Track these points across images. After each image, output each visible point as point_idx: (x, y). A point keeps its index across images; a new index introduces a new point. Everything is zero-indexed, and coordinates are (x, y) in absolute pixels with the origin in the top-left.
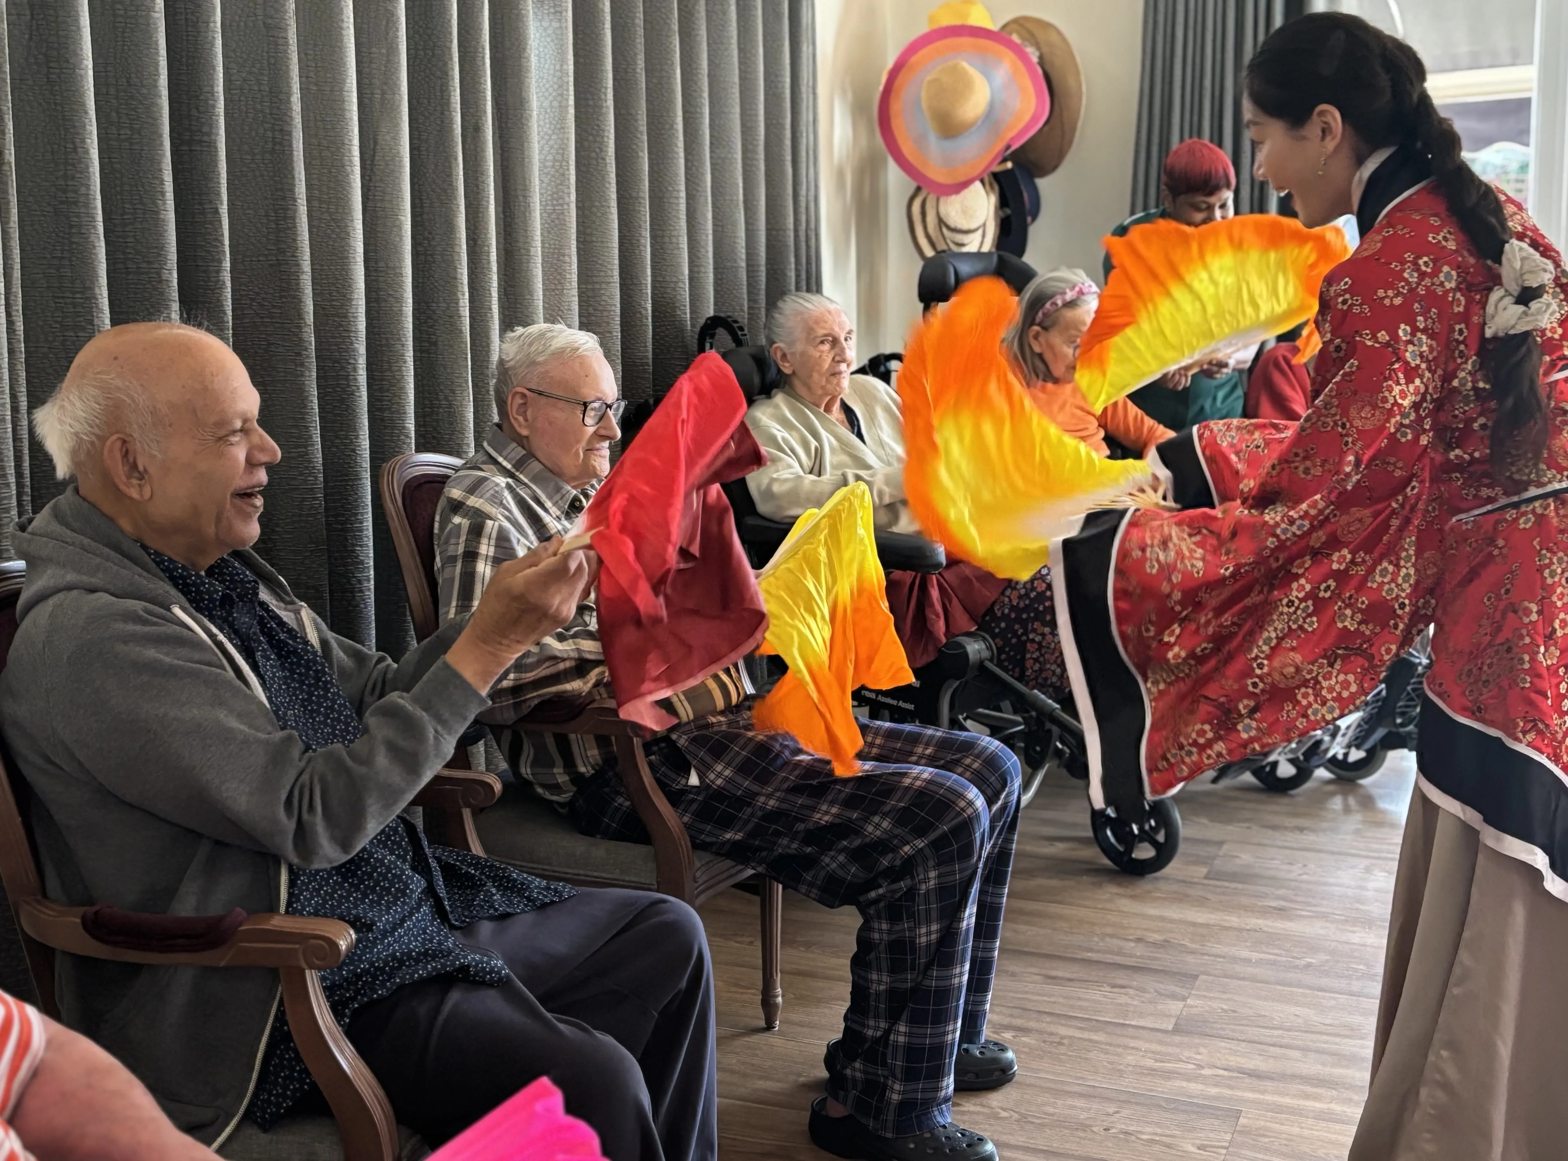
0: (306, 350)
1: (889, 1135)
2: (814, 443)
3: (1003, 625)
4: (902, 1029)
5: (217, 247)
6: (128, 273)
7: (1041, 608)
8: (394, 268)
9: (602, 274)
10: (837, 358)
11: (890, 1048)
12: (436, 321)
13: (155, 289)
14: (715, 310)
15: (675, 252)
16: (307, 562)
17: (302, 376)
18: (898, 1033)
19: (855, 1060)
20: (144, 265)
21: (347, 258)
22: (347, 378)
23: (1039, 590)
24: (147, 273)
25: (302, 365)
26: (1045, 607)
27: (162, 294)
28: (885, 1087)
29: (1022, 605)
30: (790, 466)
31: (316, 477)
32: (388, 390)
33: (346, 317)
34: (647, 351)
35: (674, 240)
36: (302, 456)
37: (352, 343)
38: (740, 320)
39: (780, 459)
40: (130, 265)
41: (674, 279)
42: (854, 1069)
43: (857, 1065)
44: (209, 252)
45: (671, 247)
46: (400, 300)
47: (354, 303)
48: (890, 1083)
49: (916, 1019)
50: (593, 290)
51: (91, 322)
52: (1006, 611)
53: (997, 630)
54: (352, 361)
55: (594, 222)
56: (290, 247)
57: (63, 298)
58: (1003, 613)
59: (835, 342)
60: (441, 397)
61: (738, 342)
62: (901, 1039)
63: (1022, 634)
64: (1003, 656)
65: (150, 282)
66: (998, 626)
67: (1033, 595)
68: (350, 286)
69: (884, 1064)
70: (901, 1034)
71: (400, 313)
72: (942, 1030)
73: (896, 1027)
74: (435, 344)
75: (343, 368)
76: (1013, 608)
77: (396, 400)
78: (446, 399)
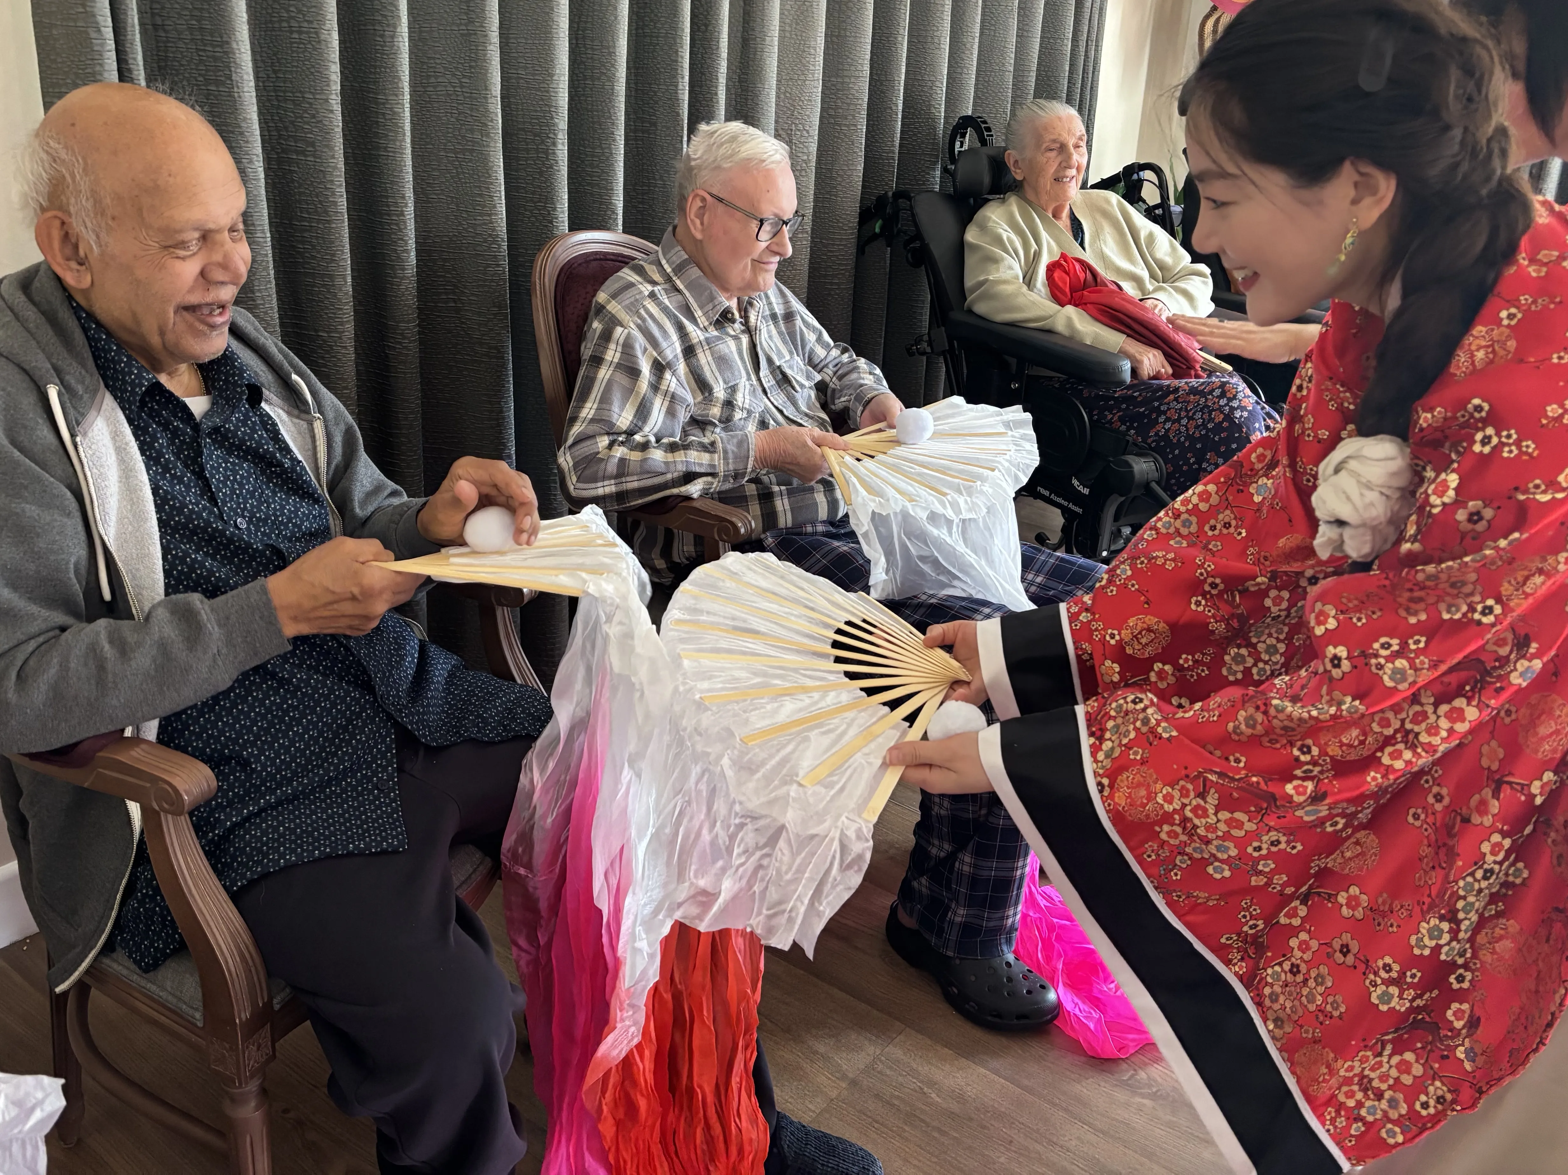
0: (492, 121)
1: (950, 954)
2: (1034, 247)
3: (1177, 452)
4: (967, 859)
5: (392, 12)
6: (292, 32)
7: (1216, 439)
8: (608, 48)
9: (853, 68)
10: (1064, 164)
11: (955, 874)
12: (656, 103)
13: (315, 49)
14: (974, 110)
15: (936, 51)
16: (490, 324)
17: (488, 146)
18: (963, 862)
19: (922, 876)
20: (306, 25)
21: (550, 33)
22: (546, 152)
23: (1217, 421)
24: (307, 33)
25: (488, 135)
26: (1220, 438)
27: (321, 54)
28: (948, 908)
29: (1197, 435)
30: (1011, 268)
31: (499, 245)
32: (598, 166)
33: (548, 92)
34: (893, 146)
35: (936, 41)
36: (485, 224)
37: (552, 118)
38: (989, 121)
39: (1003, 259)
40: (294, 24)
41: (932, 78)
42: (920, 884)
43: (924, 880)
44: (385, 16)
45: (932, 47)
46: (612, 79)
47: (555, 78)
48: (953, 906)
49: (981, 853)
50: (843, 83)
51: (230, 78)
52: (1182, 439)
53: (1170, 456)
54: (551, 136)
55: (849, 17)
56: (478, 17)
57: (205, 50)
58: (1179, 440)
59: (1062, 148)
60: (657, 177)
61: (983, 142)
62: (966, 868)
63: (1194, 463)
64: (1173, 481)
65: (310, 42)
66: (1172, 452)
67: (1210, 426)
68: (552, 61)
69: (949, 888)
70: (966, 862)
71: (612, 92)
72: (1010, 865)
73: (960, 855)
74: (654, 124)
75: (543, 142)
76: (1188, 437)
77: (604, 176)
78: (661, 178)
